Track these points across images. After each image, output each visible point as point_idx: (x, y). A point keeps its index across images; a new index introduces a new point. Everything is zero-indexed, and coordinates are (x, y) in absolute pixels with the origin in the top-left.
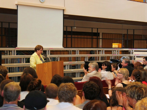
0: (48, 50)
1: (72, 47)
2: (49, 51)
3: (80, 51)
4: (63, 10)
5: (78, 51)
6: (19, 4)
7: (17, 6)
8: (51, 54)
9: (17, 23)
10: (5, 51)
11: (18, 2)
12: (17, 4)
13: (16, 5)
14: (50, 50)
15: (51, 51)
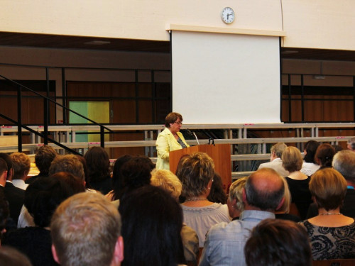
0: (240, 128)
1: (303, 121)
2: (243, 130)
3: (320, 129)
4: (280, 38)
5: (315, 129)
6: (172, 29)
7: (171, 34)
8: (248, 137)
9: (170, 71)
10: (144, 131)
11: (171, 25)
12: (169, 29)
13: (168, 31)
14: (246, 128)
15: (248, 130)
